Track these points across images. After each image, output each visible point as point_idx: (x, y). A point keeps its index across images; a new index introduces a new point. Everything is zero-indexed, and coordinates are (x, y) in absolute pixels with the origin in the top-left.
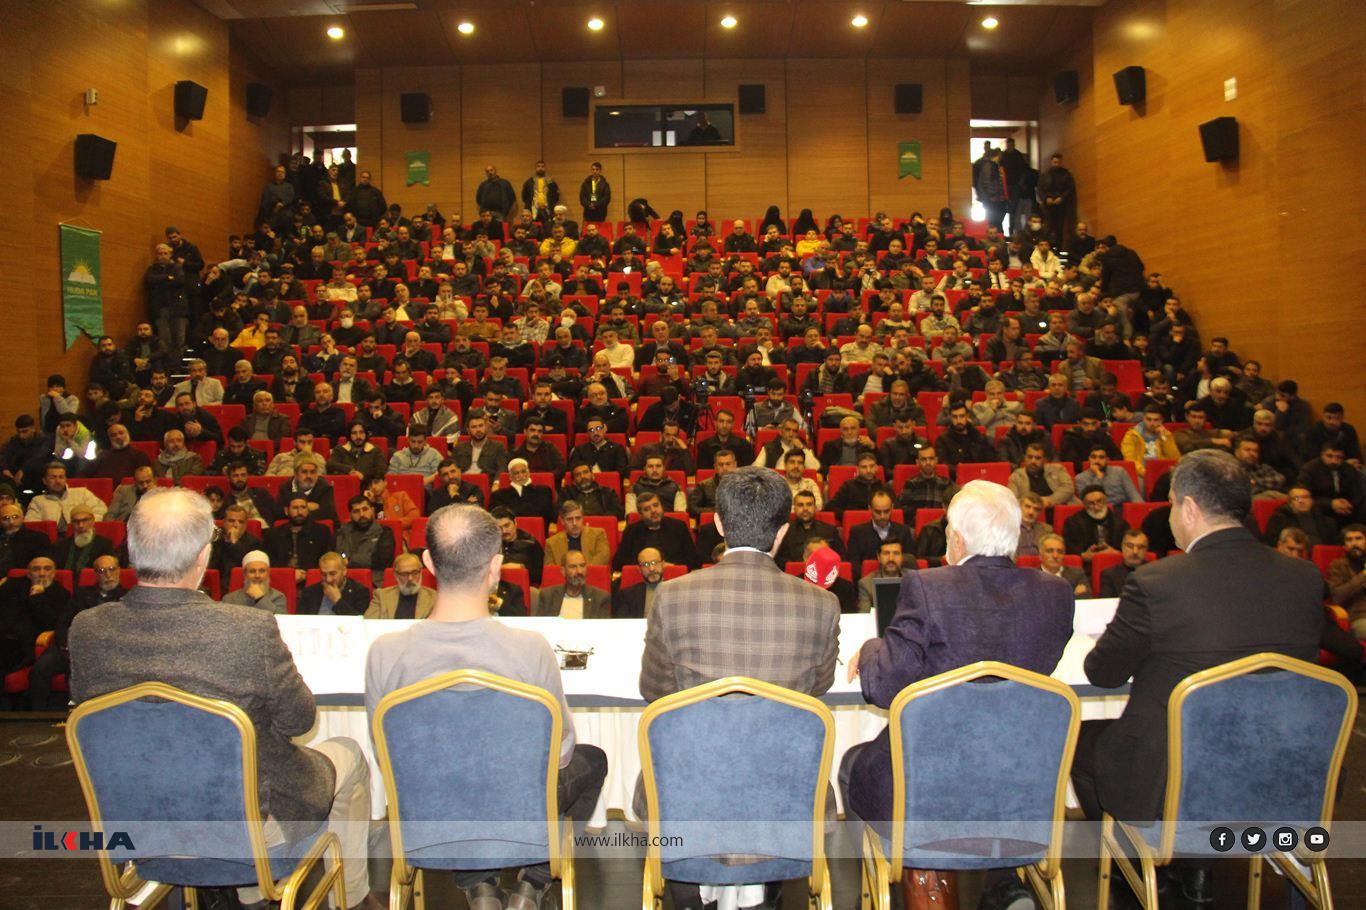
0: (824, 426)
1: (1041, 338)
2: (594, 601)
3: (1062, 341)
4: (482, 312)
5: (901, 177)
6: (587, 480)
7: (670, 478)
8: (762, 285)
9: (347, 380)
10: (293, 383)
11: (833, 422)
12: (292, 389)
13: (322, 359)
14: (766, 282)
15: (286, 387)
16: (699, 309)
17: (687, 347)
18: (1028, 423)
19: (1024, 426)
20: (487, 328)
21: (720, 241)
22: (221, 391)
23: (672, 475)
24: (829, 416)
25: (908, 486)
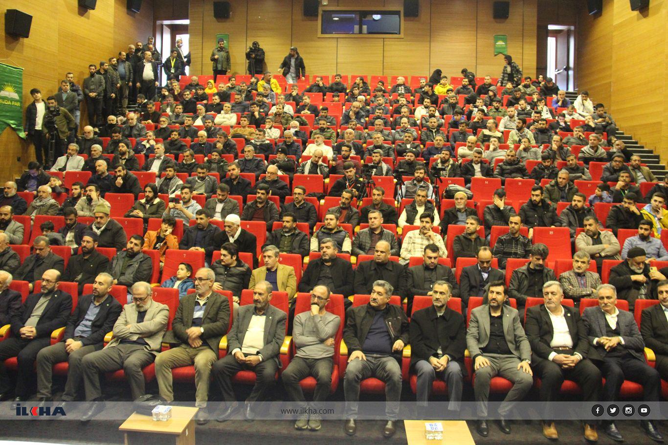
0: (446, 198)
1: (582, 149)
2: (273, 320)
3: (596, 151)
4: (245, 122)
5: (496, 55)
6: (287, 228)
7: (341, 228)
8: (412, 112)
9: (159, 158)
10: (124, 159)
11: (450, 195)
12: (124, 162)
13: (145, 146)
14: (415, 110)
15: (120, 161)
16: (373, 124)
17: (364, 145)
18: (579, 201)
19: (576, 202)
20: (248, 131)
21: (389, 87)
22: (83, 163)
23: (344, 227)
24: (450, 191)
25: (501, 241)
